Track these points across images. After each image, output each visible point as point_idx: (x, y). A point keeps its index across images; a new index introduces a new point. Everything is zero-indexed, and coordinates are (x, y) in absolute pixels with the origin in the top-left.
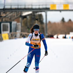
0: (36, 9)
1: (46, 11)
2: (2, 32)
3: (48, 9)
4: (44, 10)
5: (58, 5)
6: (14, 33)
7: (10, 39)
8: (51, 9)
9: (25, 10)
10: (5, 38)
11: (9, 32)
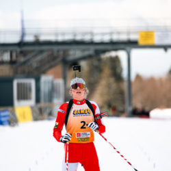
0: (102, 43)
1: (128, 48)
2: (16, 102)
3: (133, 44)
4: (122, 46)
5: (159, 33)
6: (47, 104)
7: (36, 119)
8: (141, 43)
9: (74, 47)
10: (24, 117)
11: (32, 102)
